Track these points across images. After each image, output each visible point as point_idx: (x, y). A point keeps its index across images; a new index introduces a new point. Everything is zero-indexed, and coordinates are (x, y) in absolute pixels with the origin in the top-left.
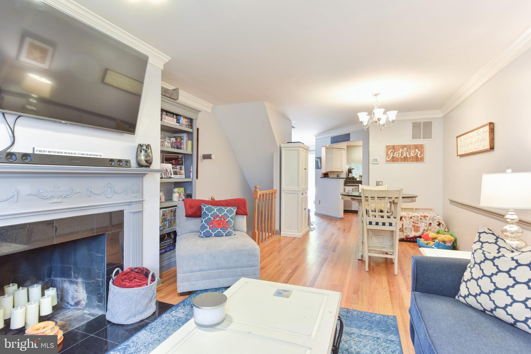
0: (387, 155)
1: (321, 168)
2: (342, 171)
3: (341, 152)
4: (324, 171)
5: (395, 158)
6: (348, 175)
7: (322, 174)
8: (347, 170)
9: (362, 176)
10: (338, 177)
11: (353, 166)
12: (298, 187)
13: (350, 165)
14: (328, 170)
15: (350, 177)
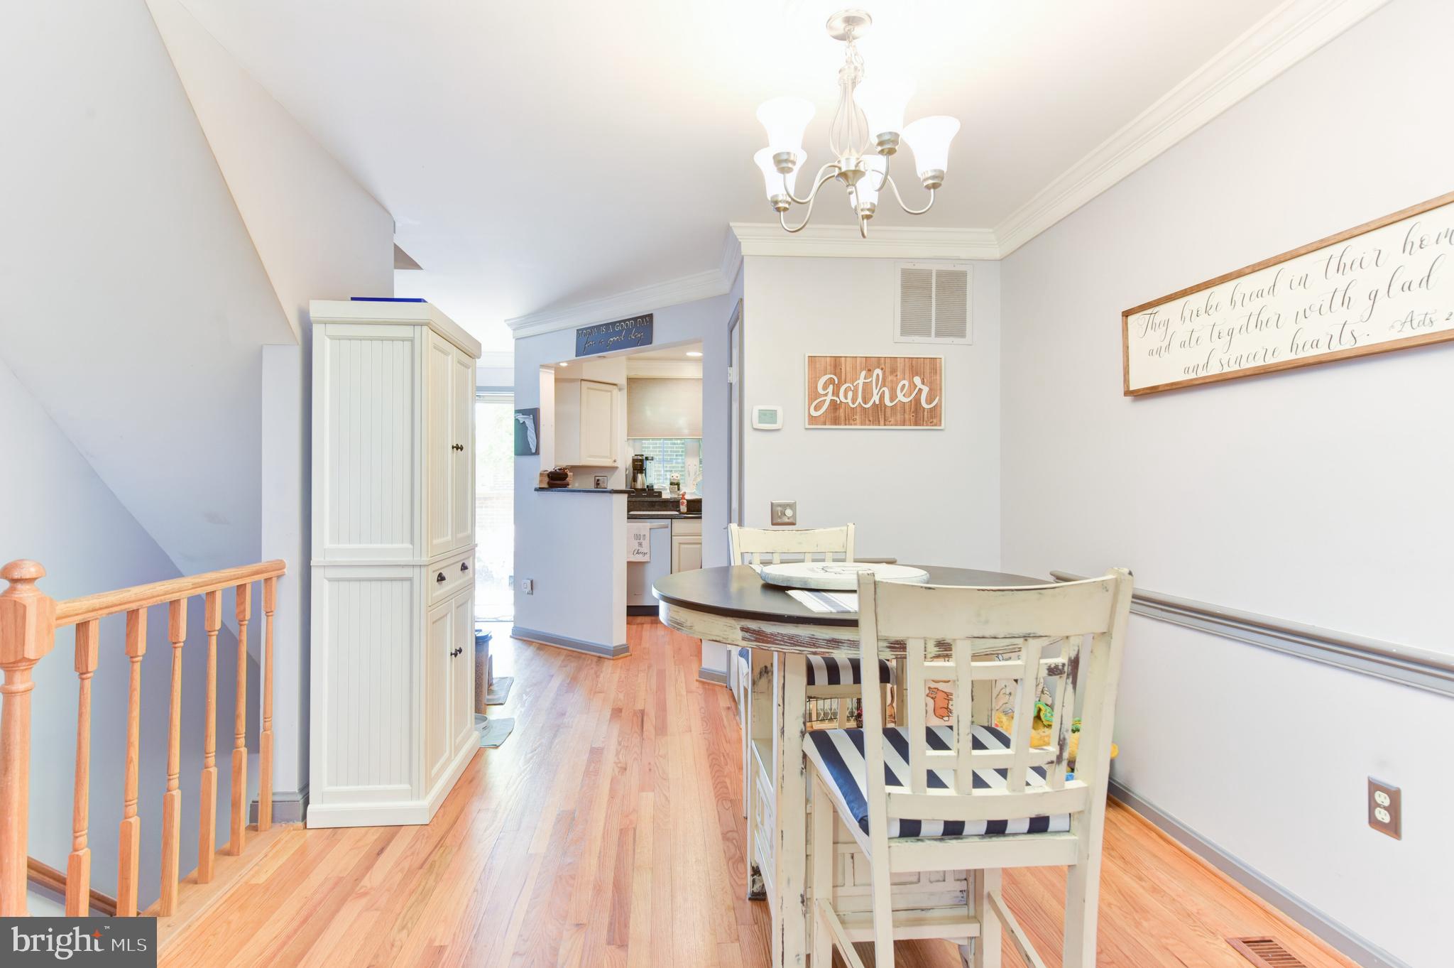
0: (813, 395)
1: (537, 452)
2: (615, 465)
3: (611, 396)
4: (548, 462)
5: (842, 410)
6: (635, 479)
7: (541, 475)
8: (630, 462)
9: (678, 484)
10: (599, 488)
11: (648, 448)
12: (411, 546)
13: (638, 444)
14: (564, 463)
15: (639, 486)
